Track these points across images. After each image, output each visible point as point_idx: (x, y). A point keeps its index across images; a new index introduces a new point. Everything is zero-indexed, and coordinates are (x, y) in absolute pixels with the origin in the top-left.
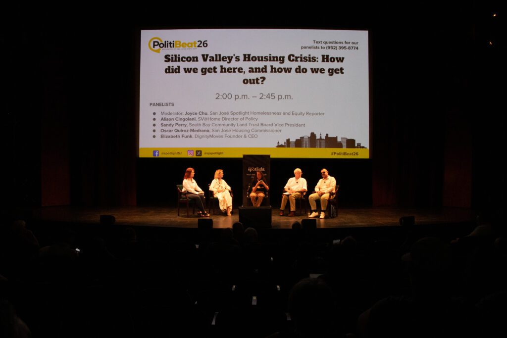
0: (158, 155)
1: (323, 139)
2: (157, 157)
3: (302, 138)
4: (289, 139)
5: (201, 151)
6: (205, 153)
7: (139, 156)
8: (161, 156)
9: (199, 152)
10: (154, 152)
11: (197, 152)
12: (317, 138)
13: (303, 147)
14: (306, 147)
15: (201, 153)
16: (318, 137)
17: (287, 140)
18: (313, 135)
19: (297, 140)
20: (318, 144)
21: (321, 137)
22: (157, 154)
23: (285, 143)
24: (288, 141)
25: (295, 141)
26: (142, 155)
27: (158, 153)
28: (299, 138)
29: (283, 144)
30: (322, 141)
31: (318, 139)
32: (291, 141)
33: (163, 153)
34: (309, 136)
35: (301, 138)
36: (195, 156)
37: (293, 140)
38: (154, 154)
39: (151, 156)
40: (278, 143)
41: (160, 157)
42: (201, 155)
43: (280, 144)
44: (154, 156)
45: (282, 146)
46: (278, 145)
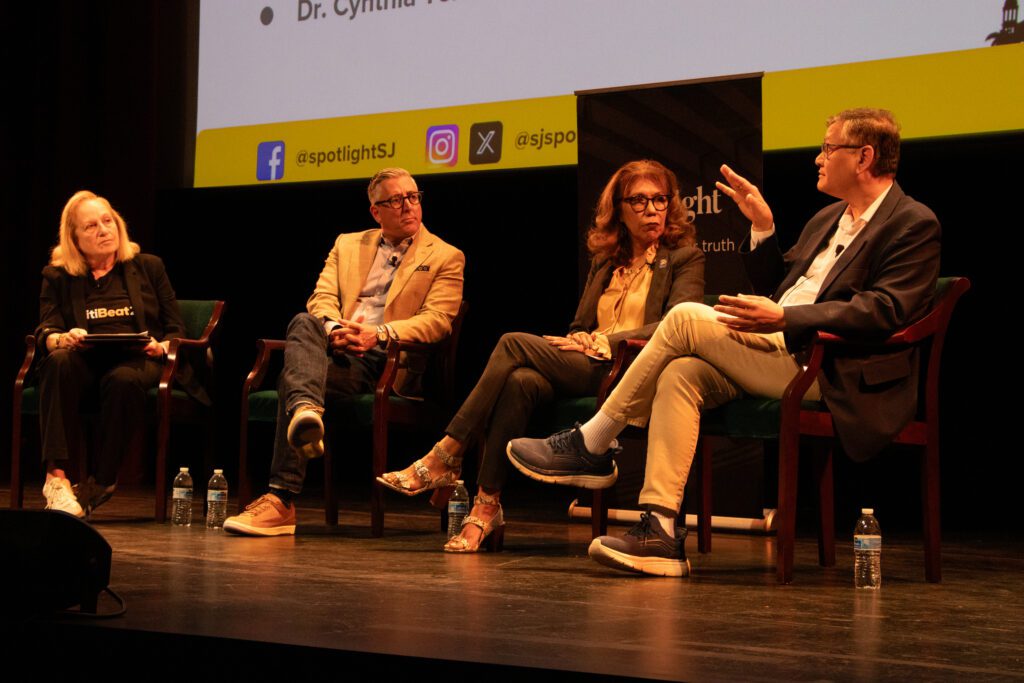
0: (280, 170)
2: (273, 180)
5: (497, 127)
6: (522, 141)
7: (192, 180)
8: (293, 174)
9: (486, 134)
10: (265, 150)
11: (478, 129)
15: (497, 143)
22: (274, 163)
26: (207, 174)
27: (281, 156)
33: (301, 158)
36: (464, 166)
38: (263, 170)
41: (288, 178)
42: (496, 158)
46: (1006, 24)
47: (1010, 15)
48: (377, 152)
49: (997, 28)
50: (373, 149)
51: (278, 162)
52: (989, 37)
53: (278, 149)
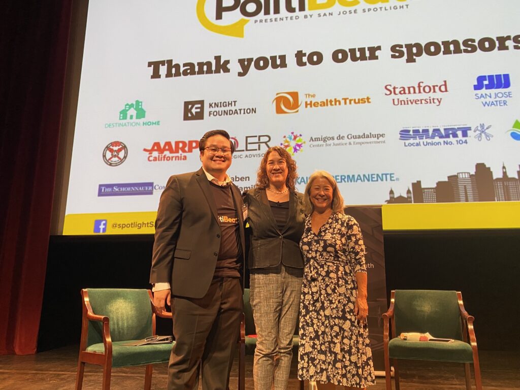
0: (104, 230)
1: (513, 179)
2: (101, 233)
3: (453, 179)
4: (419, 183)
7: (61, 232)
8: (110, 231)
10: (98, 223)
12: (494, 177)
13: (459, 201)
14: (467, 200)
16: (497, 174)
17: (413, 184)
18: (482, 170)
19: (439, 184)
20: (500, 191)
21: (505, 173)
22: (102, 227)
23: (409, 192)
24: (417, 186)
25: (434, 186)
27: (105, 224)
28: (446, 180)
29: (405, 196)
30: (511, 184)
31: (498, 179)
32: (423, 186)
33: (114, 226)
34: (473, 172)
35: (449, 177)
37: (429, 183)
38: (97, 229)
39: (89, 231)
40: (392, 192)
41: (108, 233)
43: (396, 196)
44: (95, 231)
45: (401, 200)
46: (391, 198)
47: (392, 195)
48: (149, 225)
49: (389, 199)
50: (148, 223)
51: (104, 227)
52: (386, 201)
53: (104, 222)
